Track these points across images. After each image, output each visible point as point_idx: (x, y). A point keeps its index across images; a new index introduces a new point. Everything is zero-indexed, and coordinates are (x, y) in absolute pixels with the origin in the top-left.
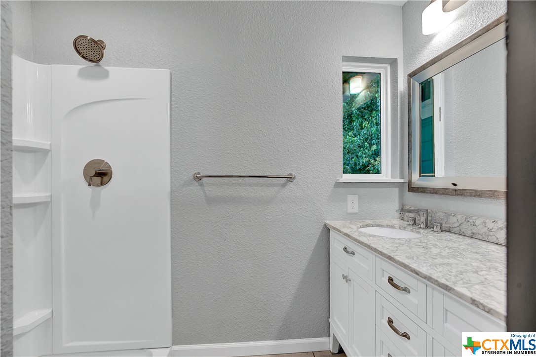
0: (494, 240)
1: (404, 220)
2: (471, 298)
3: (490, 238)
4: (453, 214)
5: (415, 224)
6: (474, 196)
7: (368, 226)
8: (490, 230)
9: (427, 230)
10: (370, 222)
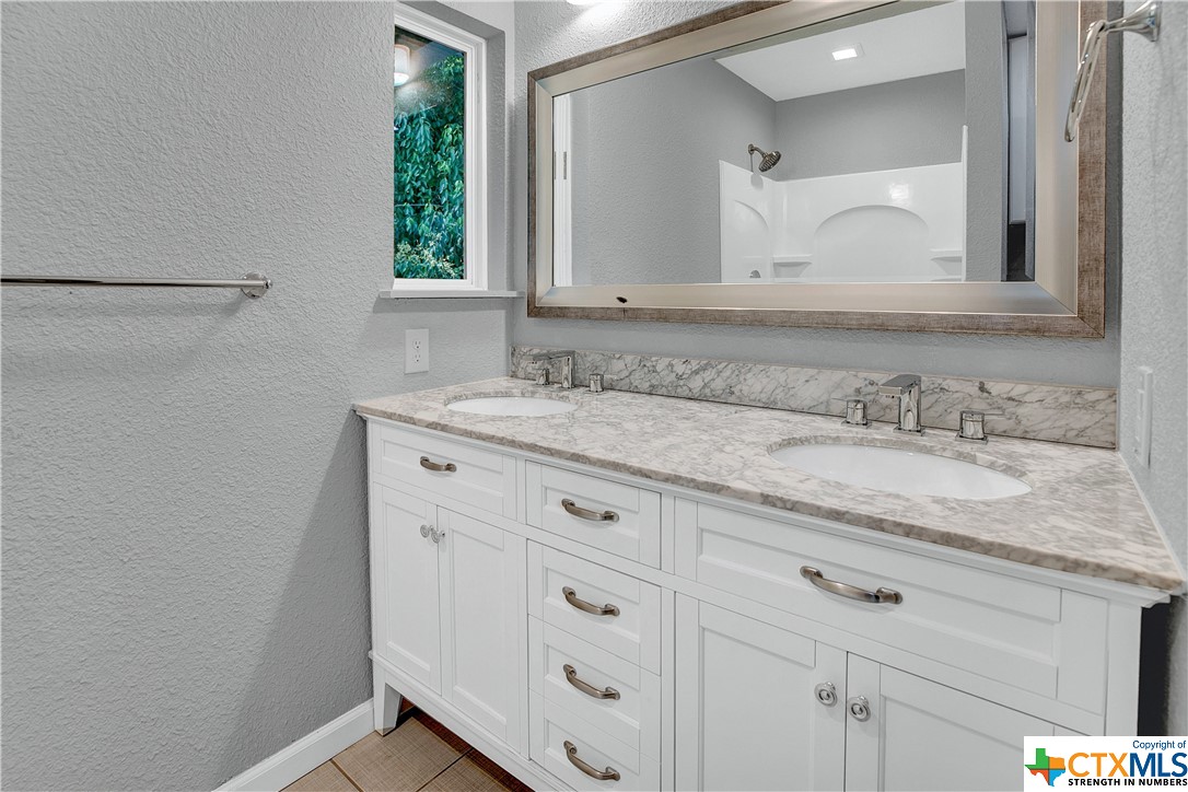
0: (686, 393)
1: (517, 377)
2: (762, 495)
3: (679, 390)
4: (617, 356)
5: (548, 383)
6: (658, 320)
7: (457, 398)
8: (679, 378)
9: (576, 390)
10: (457, 390)
